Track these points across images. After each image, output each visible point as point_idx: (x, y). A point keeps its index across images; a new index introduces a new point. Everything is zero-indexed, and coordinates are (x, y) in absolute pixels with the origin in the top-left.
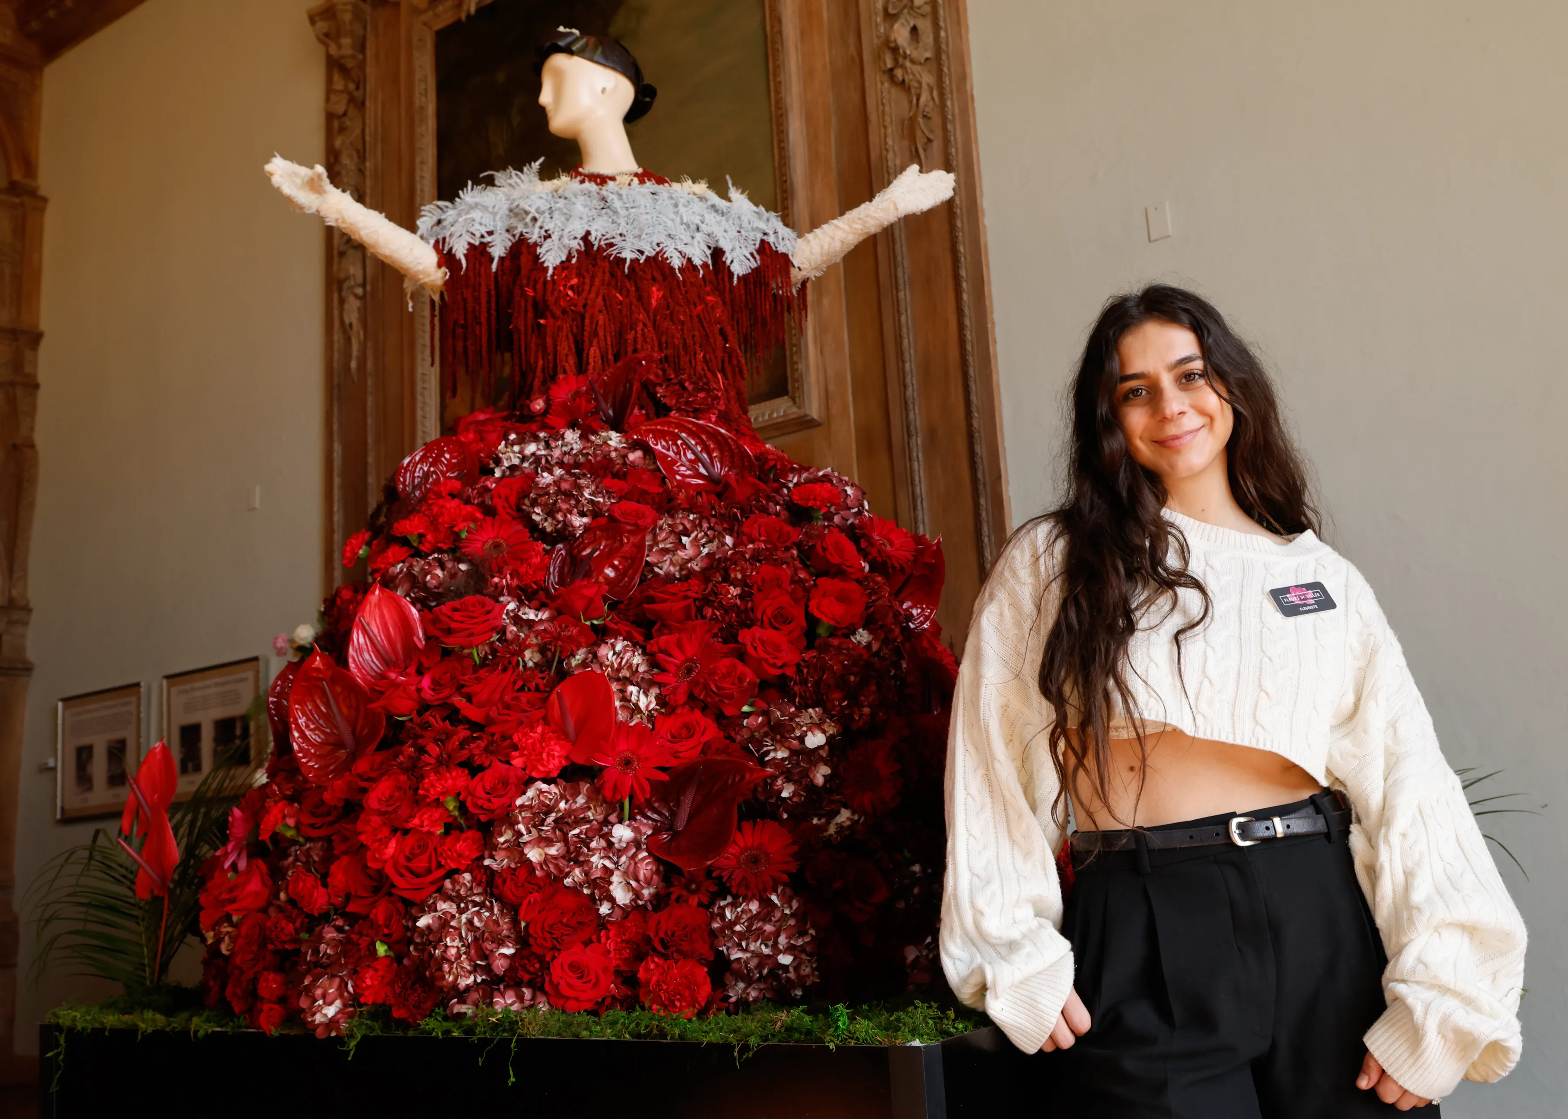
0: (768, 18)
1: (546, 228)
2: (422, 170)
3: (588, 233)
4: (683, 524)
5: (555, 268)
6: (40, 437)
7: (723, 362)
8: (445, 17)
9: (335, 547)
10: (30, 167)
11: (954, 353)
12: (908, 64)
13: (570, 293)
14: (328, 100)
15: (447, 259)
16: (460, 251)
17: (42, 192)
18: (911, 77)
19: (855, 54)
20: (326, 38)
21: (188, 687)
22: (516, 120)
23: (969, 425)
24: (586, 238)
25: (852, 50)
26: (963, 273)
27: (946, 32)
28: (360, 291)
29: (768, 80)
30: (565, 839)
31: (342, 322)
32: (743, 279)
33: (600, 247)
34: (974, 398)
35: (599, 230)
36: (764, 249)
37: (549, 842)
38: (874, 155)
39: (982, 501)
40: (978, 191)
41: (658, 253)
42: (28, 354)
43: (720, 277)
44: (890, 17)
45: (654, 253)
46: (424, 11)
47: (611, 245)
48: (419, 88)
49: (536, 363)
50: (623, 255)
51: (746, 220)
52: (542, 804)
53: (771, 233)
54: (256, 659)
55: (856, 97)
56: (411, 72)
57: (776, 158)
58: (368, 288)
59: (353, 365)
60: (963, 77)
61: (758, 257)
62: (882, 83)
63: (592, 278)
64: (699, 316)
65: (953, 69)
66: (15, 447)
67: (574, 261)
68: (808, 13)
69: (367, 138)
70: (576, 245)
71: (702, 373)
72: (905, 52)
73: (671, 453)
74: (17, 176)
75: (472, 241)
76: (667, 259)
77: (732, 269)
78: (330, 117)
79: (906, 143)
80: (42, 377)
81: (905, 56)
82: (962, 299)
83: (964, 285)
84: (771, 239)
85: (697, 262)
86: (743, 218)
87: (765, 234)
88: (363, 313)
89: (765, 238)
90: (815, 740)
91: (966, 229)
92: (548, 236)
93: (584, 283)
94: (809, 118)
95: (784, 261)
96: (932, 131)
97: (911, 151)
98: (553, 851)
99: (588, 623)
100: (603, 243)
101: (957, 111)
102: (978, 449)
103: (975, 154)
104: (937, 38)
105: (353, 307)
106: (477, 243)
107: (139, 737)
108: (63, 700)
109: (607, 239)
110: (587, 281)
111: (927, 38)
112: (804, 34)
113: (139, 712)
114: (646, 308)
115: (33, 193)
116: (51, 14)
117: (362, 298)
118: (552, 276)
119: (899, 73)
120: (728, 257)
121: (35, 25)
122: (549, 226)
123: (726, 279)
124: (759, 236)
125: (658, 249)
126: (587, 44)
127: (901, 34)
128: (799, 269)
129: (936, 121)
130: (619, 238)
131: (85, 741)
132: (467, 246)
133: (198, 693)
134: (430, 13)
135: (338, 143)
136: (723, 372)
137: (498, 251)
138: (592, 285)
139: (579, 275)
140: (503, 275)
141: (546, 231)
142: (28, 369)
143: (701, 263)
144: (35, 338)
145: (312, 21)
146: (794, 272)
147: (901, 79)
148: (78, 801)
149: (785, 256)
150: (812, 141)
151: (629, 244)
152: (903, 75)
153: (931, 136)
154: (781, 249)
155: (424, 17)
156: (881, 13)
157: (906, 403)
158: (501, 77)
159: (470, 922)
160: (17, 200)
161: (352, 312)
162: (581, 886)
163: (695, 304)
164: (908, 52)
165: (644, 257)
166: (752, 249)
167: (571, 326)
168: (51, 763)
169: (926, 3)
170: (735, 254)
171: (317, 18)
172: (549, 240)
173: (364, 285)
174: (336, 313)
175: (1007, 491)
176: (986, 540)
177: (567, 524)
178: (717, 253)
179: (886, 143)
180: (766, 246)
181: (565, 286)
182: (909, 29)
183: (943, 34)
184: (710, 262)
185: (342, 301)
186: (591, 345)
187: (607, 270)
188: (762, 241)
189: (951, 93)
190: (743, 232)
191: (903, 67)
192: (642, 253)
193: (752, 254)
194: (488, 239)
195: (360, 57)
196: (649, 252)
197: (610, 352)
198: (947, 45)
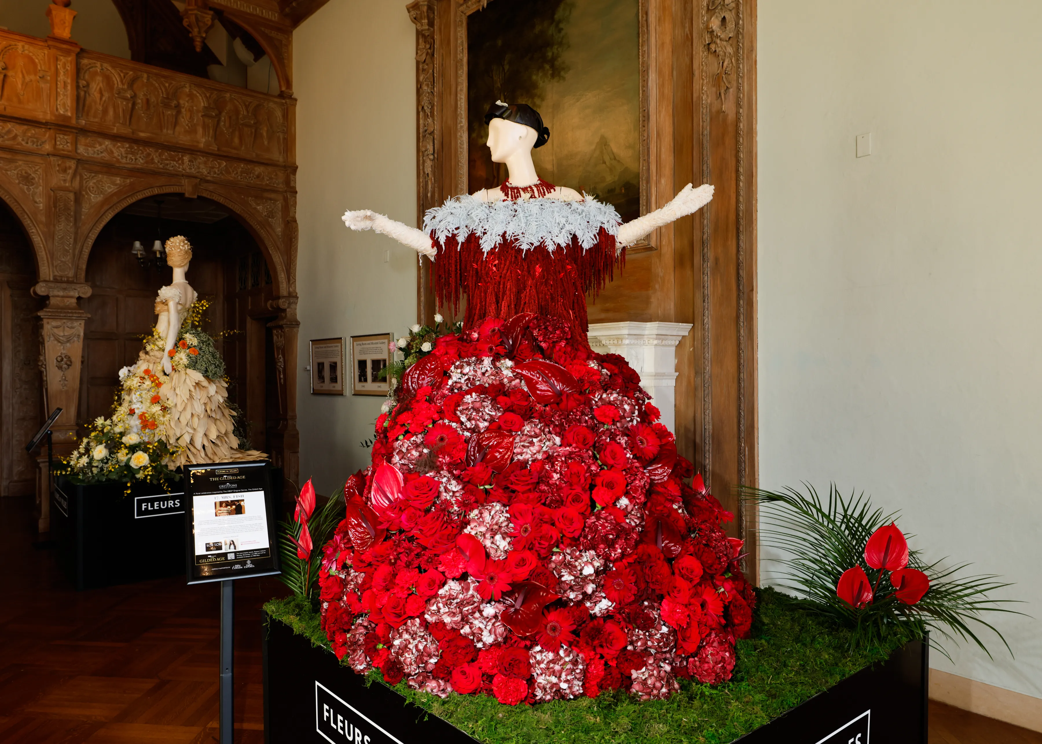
0: (640, 11)
1: (485, 228)
2: (460, 94)
3: (505, 232)
4: (534, 431)
5: (487, 253)
6: (298, 217)
7: (573, 302)
8: (472, 8)
9: (422, 286)
10: (289, 84)
11: (732, 217)
12: (718, 41)
13: (494, 268)
14: (417, 53)
15: (436, 243)
16: (442, 241)
17: (295, 96)
18: (720, 49)
19: (688, 33)
20: (415, 20)
21: (361, 342)
22: (507, 67)
23: (738, 259)
24: (504, 235)
25: (687, 29)
26: (741, 170)
27: (743, 21)
28: (432, 157)
29: (639, 49)
30: (461, 612)
31: (424, 172)
32: (589, 251)
33: (511, 240)
34: (741, 244)
35: (511, 230)
36: (602, 232)
37: (454, 614)
38: (695, 95)
39: (741, 302)
40: (754, 120)
41: (541, 243)
42: (292, 176)
43: (576, 250)
44: (710, 11)
45: (539, 244)
46: (462, 5)
47: (517, 240)
48: (460, 49)
49: (476, 305)
50: (522, 247)
51: (593, 215)
52: (450, 595)
53: (605, 222)
54: (389, 334)
55: (687, 60)
56: (456, 39)
57: (641, 96)
58: (436, 156)
59: (429, 195)
60: (752, 49)
61: (598, 237)
62: (703, 53)
63: (505, 261)
64: (561, 279)
65: (745, 45)
66: (288, 222)
67: (497, 250)
68: (663, 8)
69: (435, 75)
70: (499, 240)
71: (561, 311)
72: (717, 35)
73: (535, 378)
74: (284, 89)
75: (448, 235)
76: (546, 246)
77: (583, 246)
78: (418, 63)
79: (714, 89)
80: (298, 189)
81: (717, 37)
82: (739, 185)
83: (742, 177)
84: (605, 226)
85: (563, 245)
86: (591, 213)
87: (602, 223)
88: (433, 167)
89: (603, 225)
90: (588, 570)
91: (745, 143)
92: (485, 233)
93: (501, 263)
94: (660, 73)
95: (612, 239)
96: (729, 83)
97: (717, 93)
98: (455, 619)
99: (482, 488)
100: (512, 238)
101: (746, 70)
102: (741, 272)
103: (754, 98)
104: (737, 24)
105: (429, 164)
106: (450, 235)
107: (342, 362)
108: (311, 341)
109: (515, 236)
110: (503, 262)
111: (731, 25)
112: (660, 21)
113: (342, 351)
114: (533, 277)
115: (290, 97)
116: (294, 4)
117: (433, 160)
118: (486, 258)
119: (713, 47)
120: (580, 241)
121: (287, 10)
122: (486, 227)
123: (579, 251)
124: (599, 225)
125: (542, 240)
126: (511, 112)
127: (715, 24)
128: (620, 243)
129: (733, 77)
130: (521, 235)
131: (321, 360)
132: (445, 238)
133: (365, 346)
134: (465, 6)
135: (421, 78)
136: (573, 310)
137: (461, 239)
138: (505, 265)
139: (499, 259)
140: (463, 252)
141: (485, 230)
142: (292, 184)
143: (565, 245)
144: (294, 169)
145: (409, 12)
146: (618, 245)
147: (714, 50)
148: (318, 387)
149: (613, 237)
150: (661, 86)
151: (526, 239)
152: (715, 48)
153: (729, 86)
154: (611, 233)
155: (461, 8)
156: (705, 8)
157: (703, 243)
158: (500, 43)
159: (416, 646)
160: (284, 101)
161: (428, 166)
162: (468, 634)
163: (559, 272)
164: (719, 34)
165: (533, 247)
166: (595, 232)
167: (494, 287)
168: (308, 368)
169: (732, 2)
170: (584, 237)
171: (411, 10)
172: (485, 235)
173: (433, 154)
174: (421, 167)
175: (757, 297)
176: (742, 324)
177: (477, 426)
178: (575, 238)
179: (702, 89)
180: (603, 230)
181: (492, 264)
182: (720, 19)
183: (741, 22)
184: (571, 243)
185: (424, 162)
186: (503, 300)
187: (513, 255)
188: (601, 227)
189: (743, 59)
190: (590, 223)
191: (715, 43)
192: (532, 244)
193: (595, 236)
194: (456, 232)
195: (432, 29)
196: (537, 244)
197: (513, 303)
198: (743, 30)
